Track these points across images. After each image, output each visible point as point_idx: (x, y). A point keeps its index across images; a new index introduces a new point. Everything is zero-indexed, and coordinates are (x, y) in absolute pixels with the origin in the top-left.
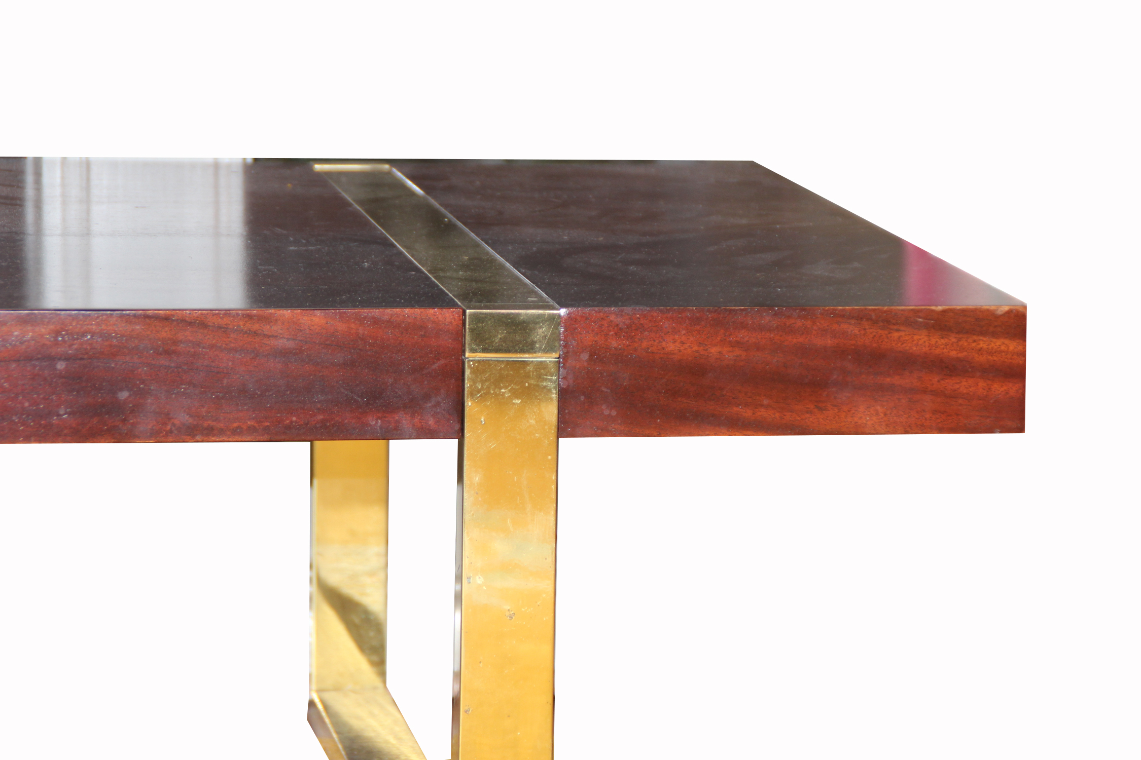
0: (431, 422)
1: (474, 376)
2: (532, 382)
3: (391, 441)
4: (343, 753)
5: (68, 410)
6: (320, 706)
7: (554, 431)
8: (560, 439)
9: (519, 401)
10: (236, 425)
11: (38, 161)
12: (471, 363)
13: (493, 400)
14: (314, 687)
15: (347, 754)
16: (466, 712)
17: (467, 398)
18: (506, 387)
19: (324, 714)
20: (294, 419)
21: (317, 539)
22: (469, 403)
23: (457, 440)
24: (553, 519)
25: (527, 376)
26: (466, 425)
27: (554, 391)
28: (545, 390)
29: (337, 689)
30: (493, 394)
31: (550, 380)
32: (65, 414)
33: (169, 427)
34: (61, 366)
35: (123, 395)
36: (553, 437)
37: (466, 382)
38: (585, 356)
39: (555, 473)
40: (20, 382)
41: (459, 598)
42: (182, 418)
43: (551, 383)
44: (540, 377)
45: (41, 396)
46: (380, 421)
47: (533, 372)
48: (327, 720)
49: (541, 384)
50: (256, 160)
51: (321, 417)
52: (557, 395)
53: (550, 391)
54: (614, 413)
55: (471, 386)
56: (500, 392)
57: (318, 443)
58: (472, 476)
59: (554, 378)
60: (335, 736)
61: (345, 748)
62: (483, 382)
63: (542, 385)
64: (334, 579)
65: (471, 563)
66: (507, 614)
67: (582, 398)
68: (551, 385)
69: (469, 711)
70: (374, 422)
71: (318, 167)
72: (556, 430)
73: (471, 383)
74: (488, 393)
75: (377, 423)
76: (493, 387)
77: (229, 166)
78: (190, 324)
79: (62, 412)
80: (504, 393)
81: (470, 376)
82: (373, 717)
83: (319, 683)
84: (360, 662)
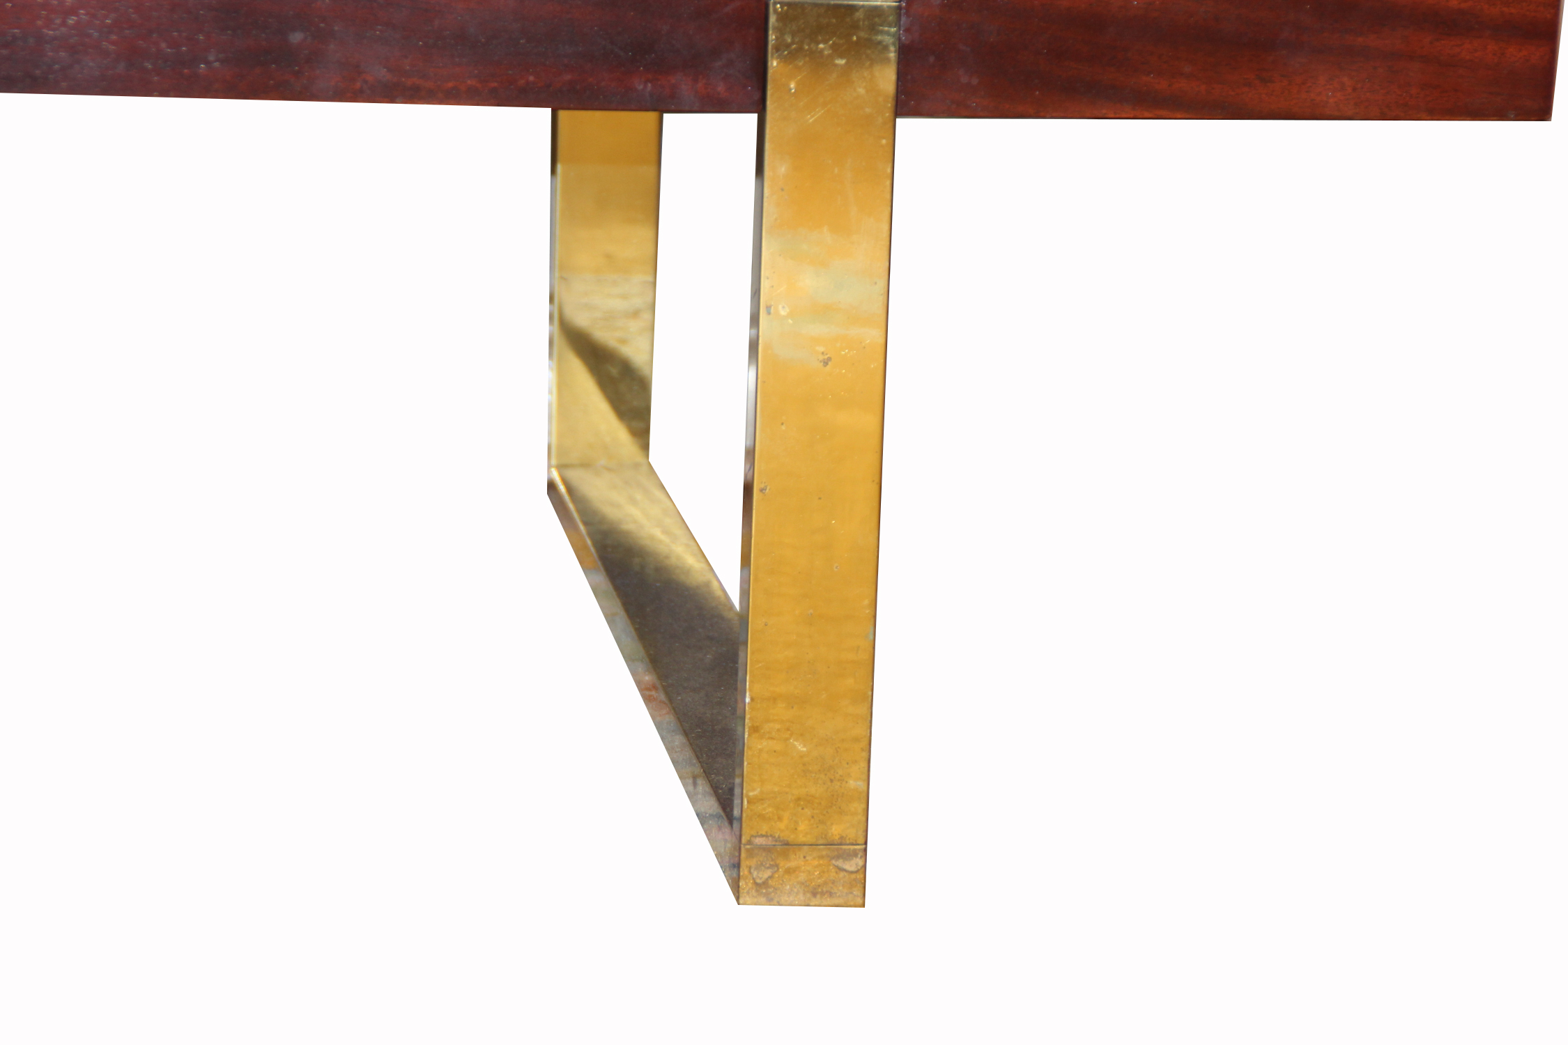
0: (721, 88)
1: (781, 24)
2: (862, 34)
3: (665, 115)
4: (593, 549)
5: (221, 56)
6: (562, 488)
7: (890, 105)
8: (898, 120)
9: (842, 62)
10: (450, 85)
12: (778, 6)
13: (807, 59)
14: (554, 462)
15: (598, 551)
16: (762, 490)
17: (772, 56)
18: (825, 42)
19: (567, 498)
20: (531, 78)
21: (560, 267)
22: (773, 63)
23: (756, 115)
24: (886, 227)
25: (855, 27)
26: (769, 93)
27: (892, 48)
28: (880, 47)
29: (586, 465)
30: (807, 50)
31: (888, 33)
32: (216, 61)
33: (358, 85)
35: (296, 37)
36: (888, 114)
37: (770, 32)
39: (890, 165)
40: (154, 14)
41: (754, 346)
42: (379, 73)
43: (889, 36)
44: (873, 29)
45: (184, 34)
46: (649, 85)
47: (864, 21)
48: (571, 506)
49: (874, 38)
51: (568, 77)
52: (897, 54)
53: (886, 48)
54: (975, 81)
55: (777, 38)
56: (817, 48)
57: (562, 114)
58: (776, 167)
59: (893, 30)
60: (582, 527)
61: (595, 544)
62: (793, 35)
63: (876, 39)
64: (581, 320)
65: (773, 286)
66: (821, 357)
67: (932, 59)
68: (888, 40)
69: (766, 490)
70: (642, 86)
72: (894, 103)
73: (778, 34)
74: (800, 49)
75: (645, 87)
76: (807, 40)
79: (211, 58)
80: (822, 50)
81: (776, 24)
82: (633, 501)
83: (561, 456)
84: (616, 431)
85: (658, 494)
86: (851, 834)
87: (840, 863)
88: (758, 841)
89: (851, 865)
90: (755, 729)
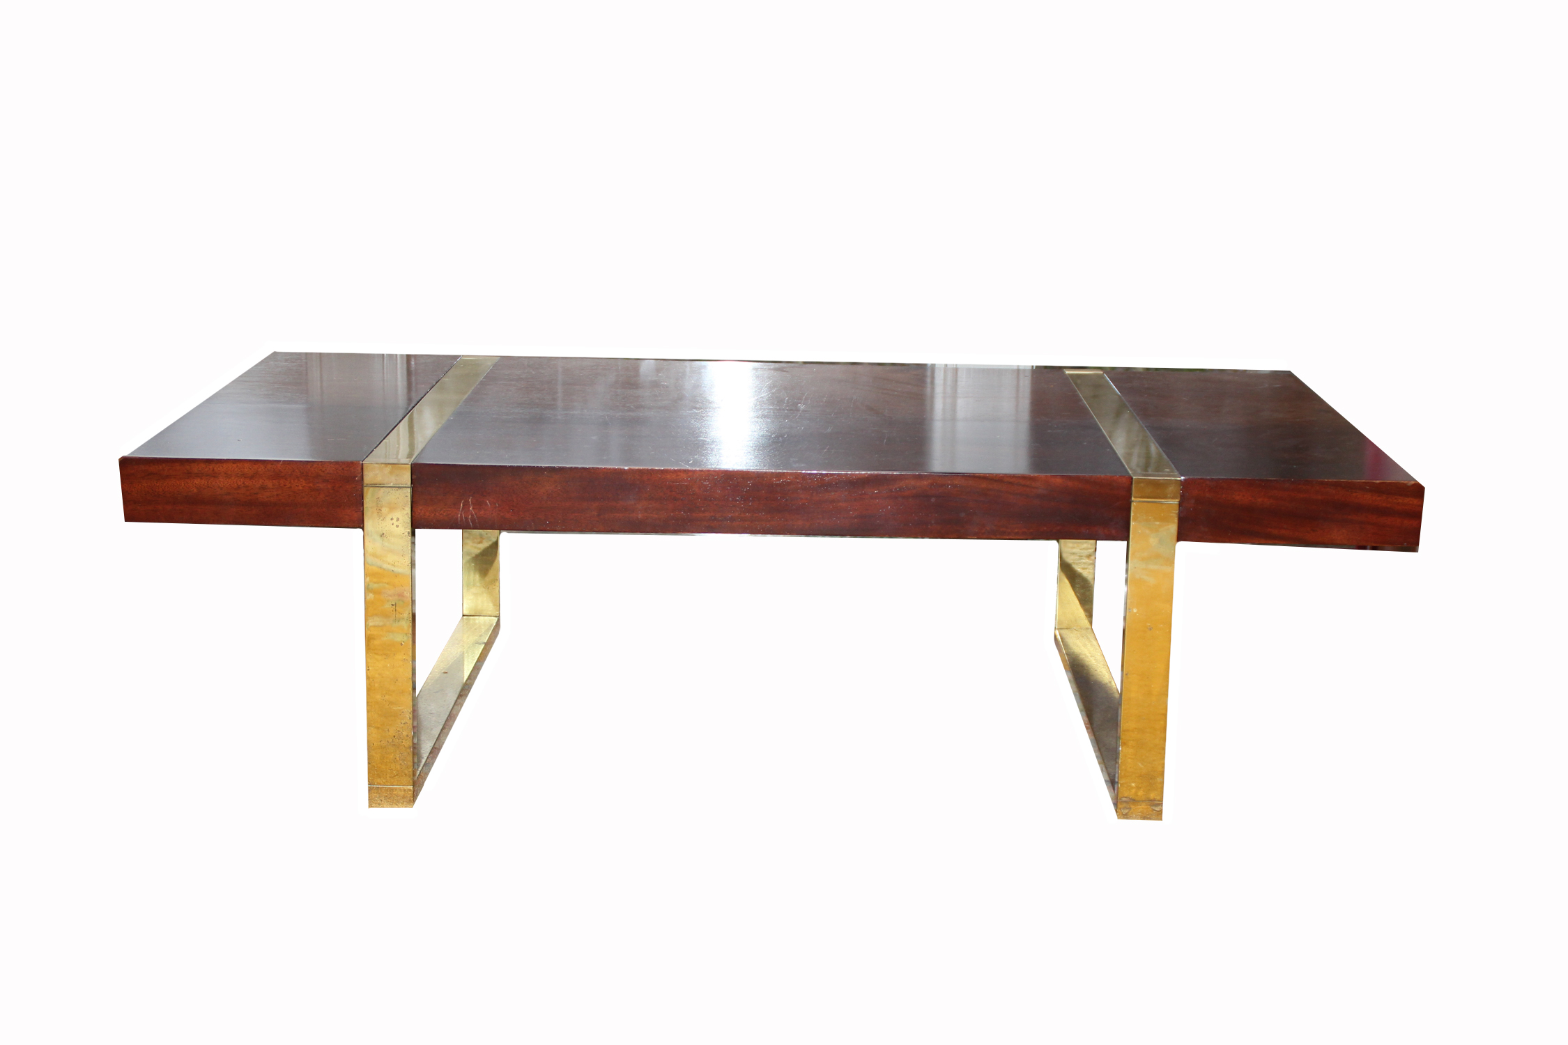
0: (1114, 532)
1: (1135, 510)
2: (1165, 513)
4: (1069, 664)
5: (936, 522)
6: (1059, 638)
9: (1156, 523)
11: (933, 366)
14: (1057, 626)
19: (1060, 643)
22: (1132, 523)
23: (1126, 542)
25: (1162, 510)
27: (1176, 519)
28: (1172, 518)
29: (1068, 628)
31: (1174, 513)
34: (933, 500)
35: (963, 515)
36: (1174, 541)
38: (1193, 501)
40: (914, 507)
44: (1170, 512)
45: (923, 514)
47: (1165, 509)
48: (1062, 646)
50: (1038, 367)
51: (1058, 528)
53: (1174, 518)
56: (1149, 517)
58: (1132, 556)
59: (1176, 512)
60: (1065, 655)
61: (1070, 662)
63: (1170, 515)
67: (1191, 522)
68: (1174, 515)
70: (1084, 531)
71: (1067, 372)
72: (1176, 538)
73: (1134, 514)
75: (1086, 531)
77: (1024, 370)
78: (996, 481)
79: (933, 522)
81: (1133, 511)
82: (1085, 645)
83: (1060, 627)
84: (1080, 612)
85: (1095, 643)
86: (1158, 798)
87: (1154, 808)
88: (1124, 799)
89: (1157, 809)
90: (1124, 744)
